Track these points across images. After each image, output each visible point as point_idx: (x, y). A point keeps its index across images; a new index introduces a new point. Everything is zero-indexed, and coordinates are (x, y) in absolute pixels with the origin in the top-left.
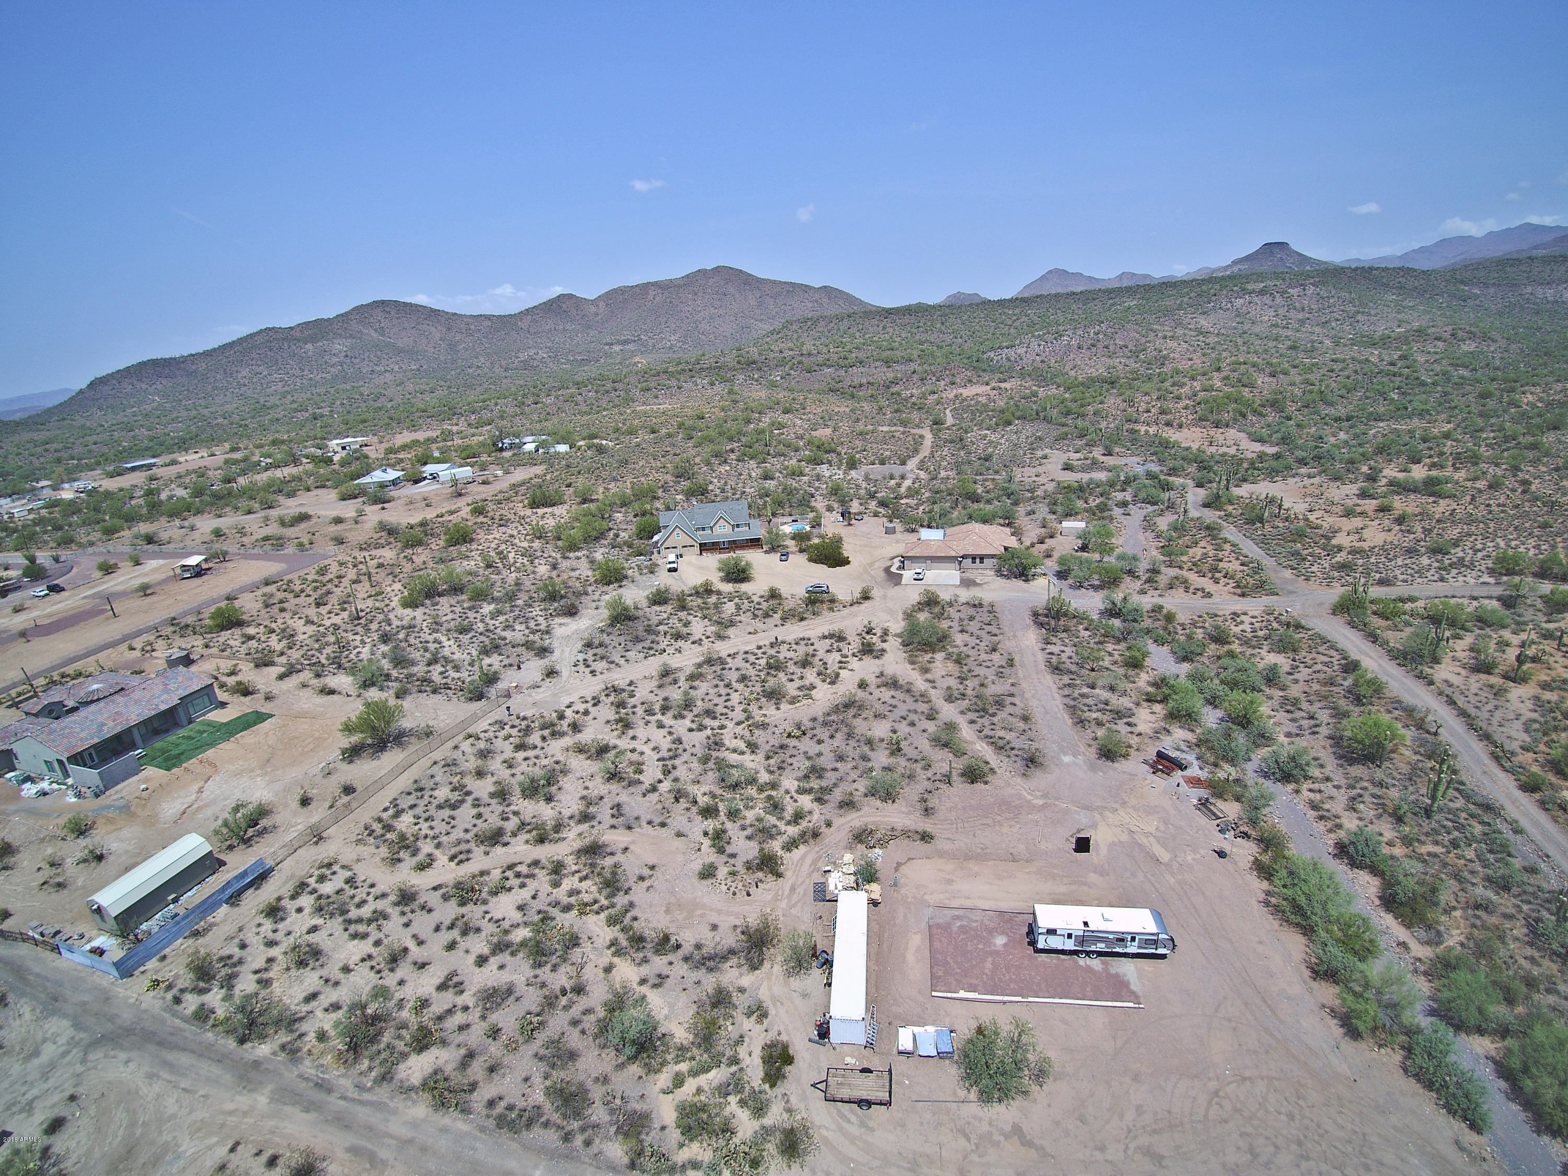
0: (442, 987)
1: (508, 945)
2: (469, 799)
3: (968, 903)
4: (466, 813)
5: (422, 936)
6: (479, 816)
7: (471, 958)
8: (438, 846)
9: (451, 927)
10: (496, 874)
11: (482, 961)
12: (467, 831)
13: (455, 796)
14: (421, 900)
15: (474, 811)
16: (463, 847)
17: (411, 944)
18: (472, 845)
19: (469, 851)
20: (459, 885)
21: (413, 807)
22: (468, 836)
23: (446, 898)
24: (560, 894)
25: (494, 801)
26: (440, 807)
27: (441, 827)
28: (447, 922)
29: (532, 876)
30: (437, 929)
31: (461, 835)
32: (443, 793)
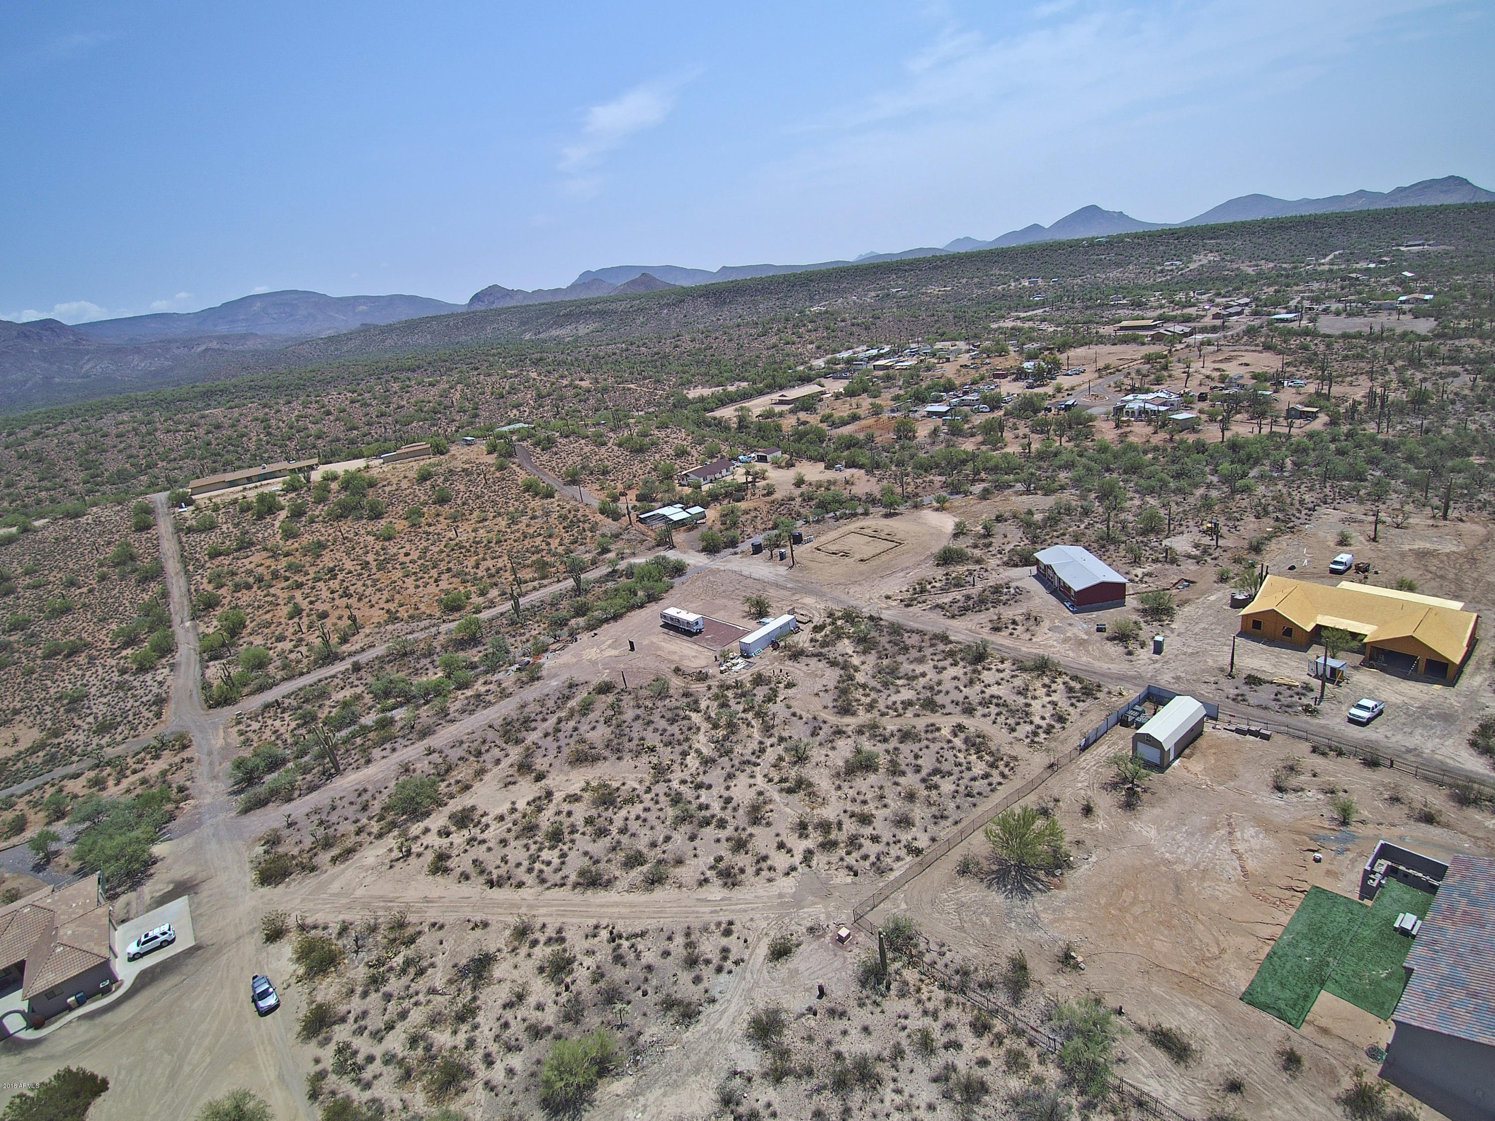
0: (945, 668)
1: (908, 679)
2: (924, 773)
3: (701, 649)
4: (927, 763)
5: (957, 691)
6: (917, 757)
7: (928, 677)
8: (949, 741)
9: (940, 692)
10: (909, 714)
11: (924, 675)
12: (927, 747)
13: (936, 779)
14: (959, 708)
15: (920, 762)
16: (930, 736)
17: (962, 688)
18: (923, 735)
19: (927, 732)
20: (933, 711)
21: (974, 779)
22: (926, 742)
23: (943, 706)
24: (873, 695)
25: (903, 767)
26: (950, 774)
27: (949, 754)
28: (942, 694)
29: (887, 707)
30: (947, 693)
31: (931, 745)
32: (947, 786)
